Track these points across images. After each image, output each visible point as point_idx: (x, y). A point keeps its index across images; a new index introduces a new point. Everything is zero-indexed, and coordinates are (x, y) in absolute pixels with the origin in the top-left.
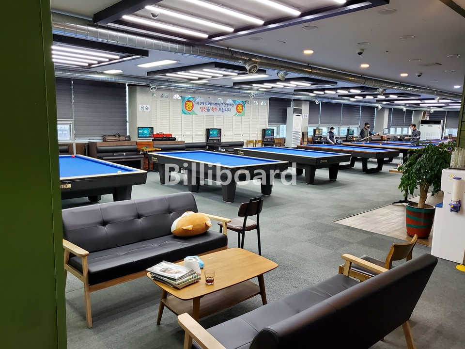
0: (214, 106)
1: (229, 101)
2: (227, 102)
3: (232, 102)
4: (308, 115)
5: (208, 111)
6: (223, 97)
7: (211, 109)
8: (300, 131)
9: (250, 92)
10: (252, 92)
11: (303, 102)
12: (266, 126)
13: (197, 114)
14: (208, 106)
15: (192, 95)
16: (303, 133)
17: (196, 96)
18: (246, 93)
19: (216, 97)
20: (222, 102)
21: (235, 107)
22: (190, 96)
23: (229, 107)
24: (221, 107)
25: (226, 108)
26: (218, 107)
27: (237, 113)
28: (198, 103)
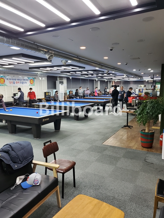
0: (17, 81)
1: (26, 78)
2: (25, 78)
3: (27, 79)
4: (66, 84)
5: (14, 83)
6: (22, 76)
7: (15, 82)
8: (63, 93)
9: (37, 73)
10: (39, 73)
11: (64, 78)
12: (46, 91)
13: (7, 86)
14: (14, 81)
15: (3, 75)
16: (65, 93)
17: (6, 75)
18: (35, 73)
19: (18, 76)
20: (22, 78)
21: (29, 81)
22: (2, 75)
23: (26, 81)
24: (21, 81)
25: (24, 82)
26: (20, 81)
27: (30, 84)
28: (7, 79)
